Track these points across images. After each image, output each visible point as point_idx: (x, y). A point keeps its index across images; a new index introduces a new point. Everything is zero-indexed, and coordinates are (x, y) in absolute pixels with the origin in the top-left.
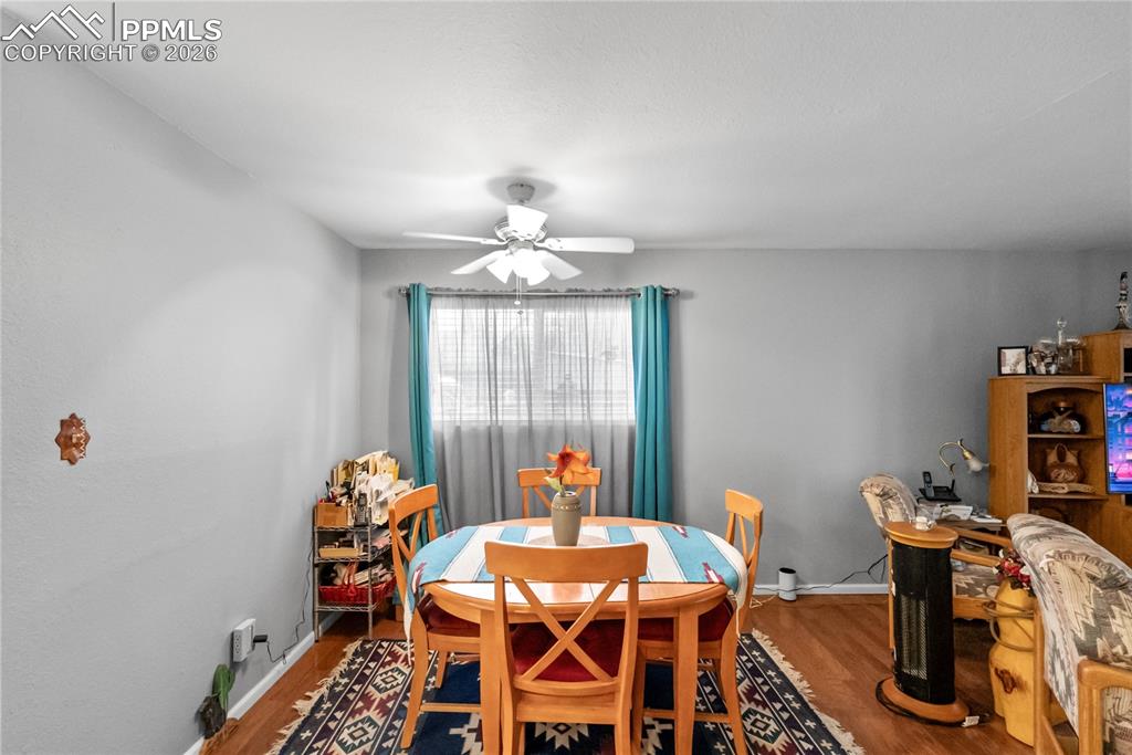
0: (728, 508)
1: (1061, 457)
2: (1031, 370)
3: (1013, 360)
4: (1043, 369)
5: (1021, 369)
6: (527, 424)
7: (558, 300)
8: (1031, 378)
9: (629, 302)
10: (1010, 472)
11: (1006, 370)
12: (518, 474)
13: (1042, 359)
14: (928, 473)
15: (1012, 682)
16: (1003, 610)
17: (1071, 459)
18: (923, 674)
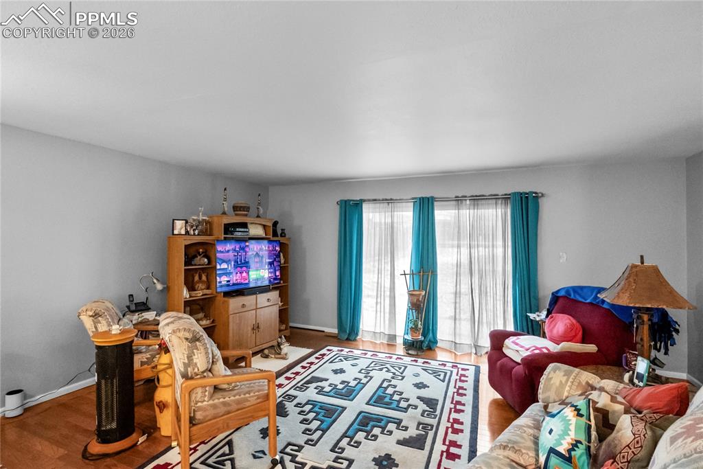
1: (200, 277)
2: (187, 233)
3: (179, 227)
4: (192, 232)
5: (183, 232)
8: (188, 237)
10: (176, 288)
11: (176, 232)
13: (192, 227)
14: (132, 295)
15: (163, 406)
16: (160, 367)
17: (204, 278)
18: (114, 425)
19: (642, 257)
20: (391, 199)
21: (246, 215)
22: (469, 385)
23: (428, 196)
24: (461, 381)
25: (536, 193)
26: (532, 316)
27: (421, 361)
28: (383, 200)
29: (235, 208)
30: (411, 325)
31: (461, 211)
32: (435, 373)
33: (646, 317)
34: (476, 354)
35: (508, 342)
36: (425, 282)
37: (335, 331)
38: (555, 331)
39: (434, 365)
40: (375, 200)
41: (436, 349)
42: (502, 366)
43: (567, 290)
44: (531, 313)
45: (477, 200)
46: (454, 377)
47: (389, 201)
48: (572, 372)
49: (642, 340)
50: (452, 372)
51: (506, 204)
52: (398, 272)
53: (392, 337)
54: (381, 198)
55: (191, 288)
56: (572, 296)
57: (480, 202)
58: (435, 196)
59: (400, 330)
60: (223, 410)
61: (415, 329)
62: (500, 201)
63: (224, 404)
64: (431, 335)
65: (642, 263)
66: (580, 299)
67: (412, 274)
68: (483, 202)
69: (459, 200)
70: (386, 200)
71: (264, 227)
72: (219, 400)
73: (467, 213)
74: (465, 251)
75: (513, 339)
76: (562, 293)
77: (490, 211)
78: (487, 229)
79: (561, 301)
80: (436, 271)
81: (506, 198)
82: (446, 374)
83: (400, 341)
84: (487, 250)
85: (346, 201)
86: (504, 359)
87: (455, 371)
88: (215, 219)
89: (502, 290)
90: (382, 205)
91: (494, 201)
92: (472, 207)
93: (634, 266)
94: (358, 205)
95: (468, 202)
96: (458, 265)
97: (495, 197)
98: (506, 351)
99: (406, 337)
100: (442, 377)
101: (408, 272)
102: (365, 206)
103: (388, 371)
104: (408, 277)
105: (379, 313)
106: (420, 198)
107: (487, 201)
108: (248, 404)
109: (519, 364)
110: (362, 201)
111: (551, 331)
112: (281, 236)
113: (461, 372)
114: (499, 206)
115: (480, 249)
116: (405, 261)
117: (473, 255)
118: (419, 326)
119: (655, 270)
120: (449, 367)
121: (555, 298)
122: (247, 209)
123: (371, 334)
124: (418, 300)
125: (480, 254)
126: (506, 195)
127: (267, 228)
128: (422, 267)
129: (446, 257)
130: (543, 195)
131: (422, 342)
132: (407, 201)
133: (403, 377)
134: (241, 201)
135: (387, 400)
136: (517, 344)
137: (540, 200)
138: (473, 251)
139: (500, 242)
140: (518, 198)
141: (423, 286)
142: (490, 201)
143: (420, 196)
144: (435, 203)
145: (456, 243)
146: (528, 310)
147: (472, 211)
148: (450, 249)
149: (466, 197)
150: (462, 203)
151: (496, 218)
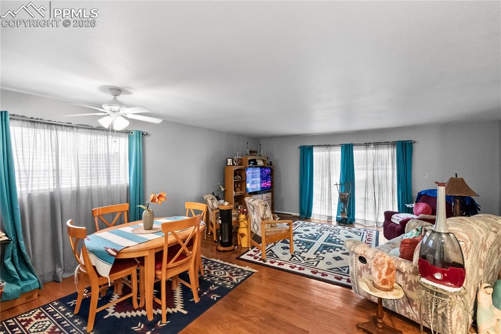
0: (186, 208)
1: (238, 185)
2: (233, 165)
3: (230, 161)
4: (236, 164)
5: (231, 164)
6: (76, 189)
7: (93, 131)
8: (234, 167)
9: (127, 135)
10: (230, 190)
11: (228, 164)
12: (93, 211)
13: (236, 162)
14: (213, 193)
15: (242, 235)
16: (240, 220)
17: (239, 186)
18: (227, 241)
19: (456, 174)
20: (329, 145)
21: (256, 155)
22: (374, 237)
23: (350, 143)
24: (369, 236)
25: (410, 141)
26: (408, 206)
27: (347, 228)
28: (324, 145)
29: (251, 152)
30: (341, 210)
31: (368, 151)
32: (355, 233)
33: (458, 201)
34: (377, 226)
35: (394, 216)
36: (348, 188)
37: (298, 215)
38: (418, 211)
39: (354, 229)
40: (320, 146)
41: (355, 224)
42: (390, 227)
43: (426, 191)
44: (408, 204)
45: (377, 145)
46: (365, 234)
47: (328, 146)
48: (419, 222)
49: (456, 211)
50: (364, 233)
51: (394, 147)
52: (333, 183)
53: (330, 218)
54: (323, 144)
55: (235, 191)
56: (428, 195)
57: (379, 146)
58: (354, 143)
59: (334, 214)
60: (274, 233)
61: (343, 212)
62: (390, 145)
63: (274, 231)
64: (351, 216)
65: (456, 176)
66: (432, 196)
67: (341, 184)
68: (381, 146)
69: (367, 145)
70: (326, 145)
71: (263, 160)
72: (273, 230)
73: (371, 152)
74: (370, 173)
75: (396, 215)
76: (423, 193)
77: (385, 150)
78: (383, 159)
79: (423, 197)
80: (354, 183)
81: (394, 144)
82: (361, 233)
83: (334, 219)
84: (383, 171)
85: (304, 146)
86: (392, 224)
87: (366, 232)
88: (244, 157)
89: (391, 192)
90: (323, 148)
91: (387, 145)
92: (374, 149)
93: (452, 178)
94: (310, 148)
95: (372, 146)
96: (367, 181)
97: (387, 143)
98: (392, 220)
99: (338, 216)
100: (359, 234)
101: (338, 183)
102: (314, 149)
103: (331, 231)
104: (338, 186)
105: (322, 206)
106: (345, 145)
107: (383, 146)
108: (282, 232)
109: (398, 225)
110: (312, 146)
111: (416, 211)
112: (270, 165)
113: (368, 233)
114: (390, 148)
115: (379, 171)
116: (337, 177)
117: (375, 175)
118: (346, 211)
119: (462, 180)
120: (362, 231)
121: (420, 195)
122: (256, 152)
123: (318, 216)
124: (345, 198)
125: (379, 174)
126: (394, 142)
127: (265, 161)
128: (346, 181)
129: (360, 175)
130: (415, 142)
131: (347, 219)
132: (337, 146)
133: (339, 234)
134: (253, 149)
135: (333, 241)
136: (398, 217)
137: (413, 145)
138: (375, 172)
139: (390, 167)
140: (400, 144)
141: (347, 190)
142: (385, 146)
143: (345, 143)
144: (354, 147)
145: (365, 166)
146: (406, 202)
147: (374, 151)
148: (362, 171)
149: (371, 143)
150: (368, 146)
151: (388, 155)
